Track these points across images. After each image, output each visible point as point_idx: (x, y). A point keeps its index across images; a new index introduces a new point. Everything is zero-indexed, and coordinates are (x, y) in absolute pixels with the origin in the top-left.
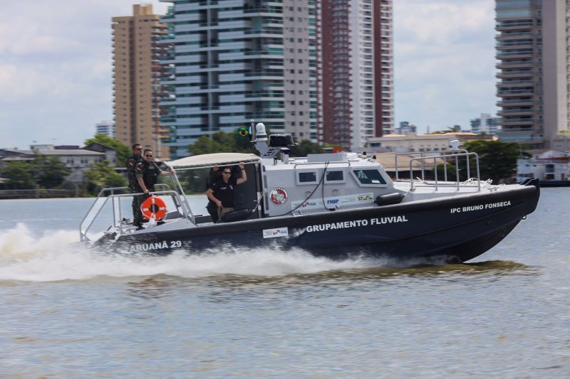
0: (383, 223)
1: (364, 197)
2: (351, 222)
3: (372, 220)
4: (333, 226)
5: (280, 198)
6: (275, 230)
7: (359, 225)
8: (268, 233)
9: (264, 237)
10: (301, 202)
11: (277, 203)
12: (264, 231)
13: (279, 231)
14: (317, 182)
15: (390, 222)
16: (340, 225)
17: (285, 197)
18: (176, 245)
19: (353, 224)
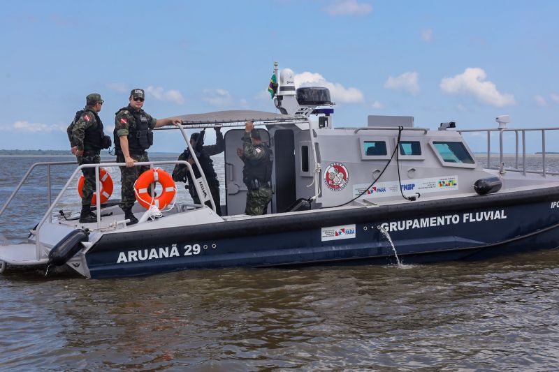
0: (478, 220)
1: (447, 182)
2: (439, 218)
3: (465, 215)
4: (416, 224)
5: (338, 178)
6: (338, 229)
7: (448, 223)
8: (329, 234)
9: (323, 239)
10: (365, 186)
11: (334, 187)
12: (323, 229)
13: (343, 230)
14: (388, 157)
15: (487, 219)
16: (425, 223)
17: (345, 178)
18: (192, 251)
19: (441, 221)
